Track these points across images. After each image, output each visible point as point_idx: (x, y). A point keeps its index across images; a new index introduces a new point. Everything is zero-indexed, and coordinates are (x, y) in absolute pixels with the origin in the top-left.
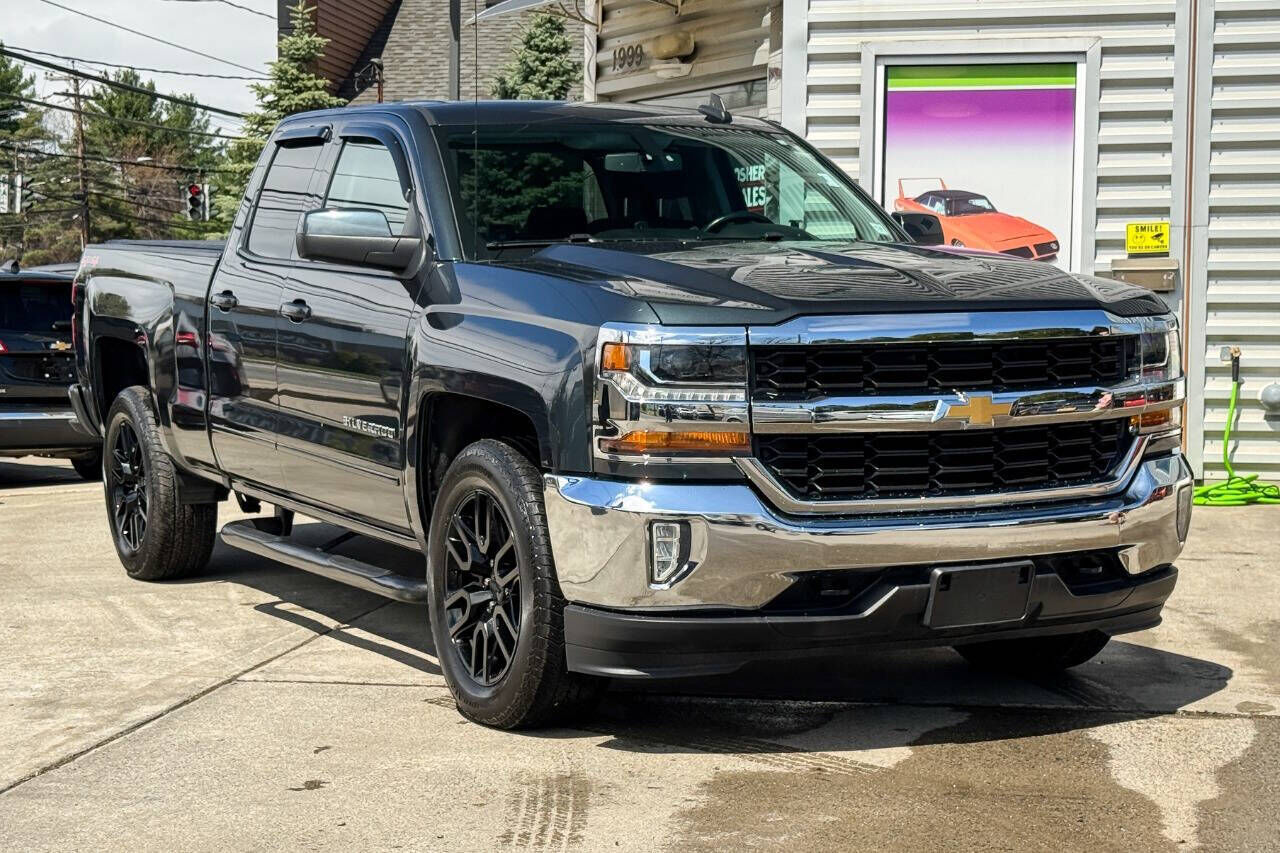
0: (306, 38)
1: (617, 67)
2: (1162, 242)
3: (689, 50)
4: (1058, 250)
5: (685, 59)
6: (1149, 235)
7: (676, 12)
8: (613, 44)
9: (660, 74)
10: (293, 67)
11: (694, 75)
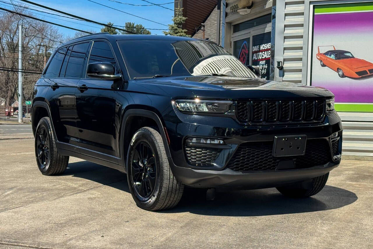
0: (180, 17)
1: (231, 13)
3: (250, 4)
5: (249, 7)
8: (230, 5)
9: (241, 13)
10: (175, 26)
11: (252, 13)
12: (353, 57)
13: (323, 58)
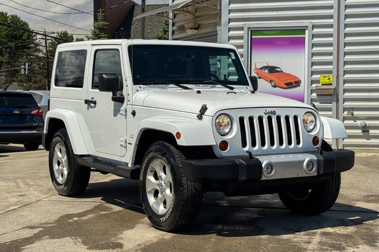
0: (102, 22)
1: (178, 31)
2: (330, 80)
3: (197, 26)
4: (301, 83)
5: (196, 29)
6: (326, 78)
7: (193, 15)
8: (177, 24)
9: (189, 33)
10: (98, 31)
11: (198, 33)
12: (282, 72)
13: (260, 72)
